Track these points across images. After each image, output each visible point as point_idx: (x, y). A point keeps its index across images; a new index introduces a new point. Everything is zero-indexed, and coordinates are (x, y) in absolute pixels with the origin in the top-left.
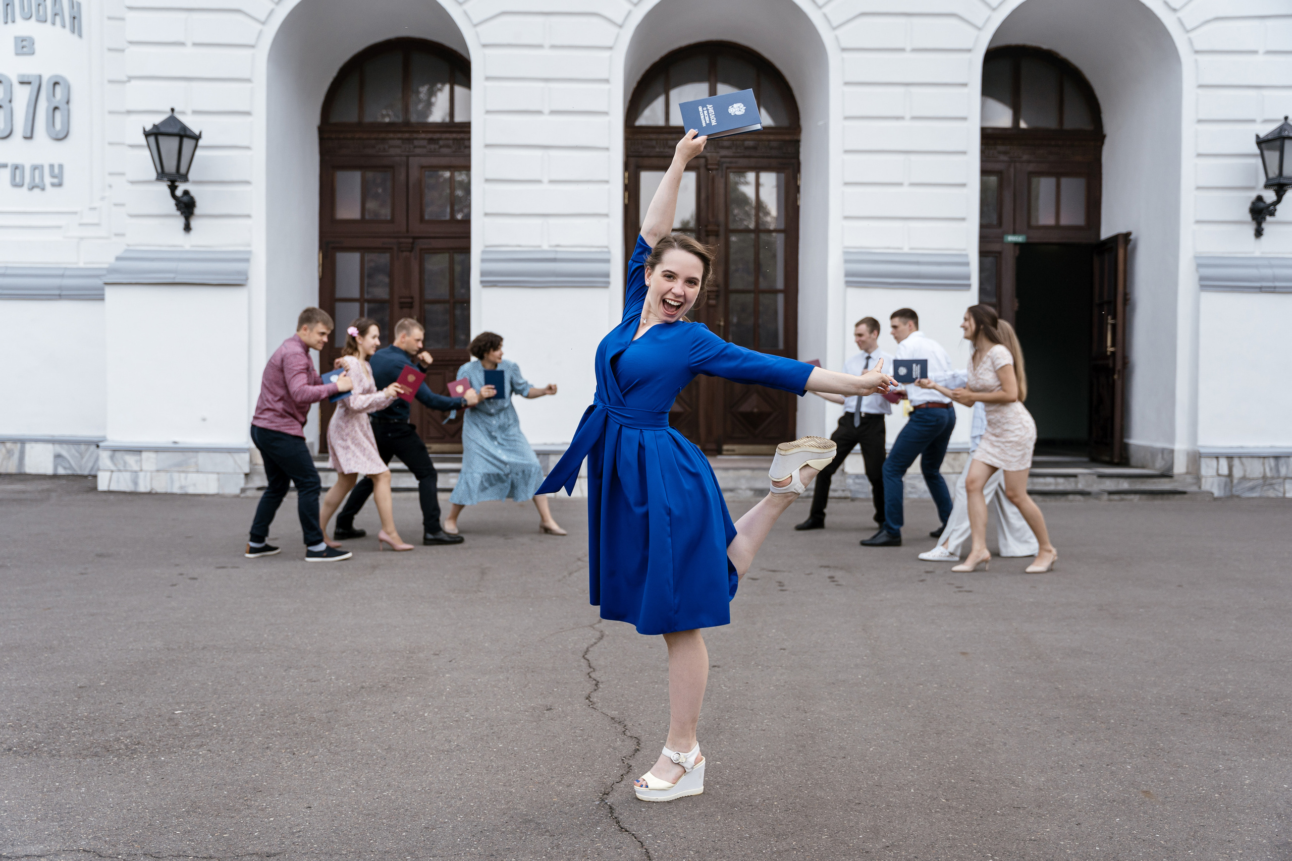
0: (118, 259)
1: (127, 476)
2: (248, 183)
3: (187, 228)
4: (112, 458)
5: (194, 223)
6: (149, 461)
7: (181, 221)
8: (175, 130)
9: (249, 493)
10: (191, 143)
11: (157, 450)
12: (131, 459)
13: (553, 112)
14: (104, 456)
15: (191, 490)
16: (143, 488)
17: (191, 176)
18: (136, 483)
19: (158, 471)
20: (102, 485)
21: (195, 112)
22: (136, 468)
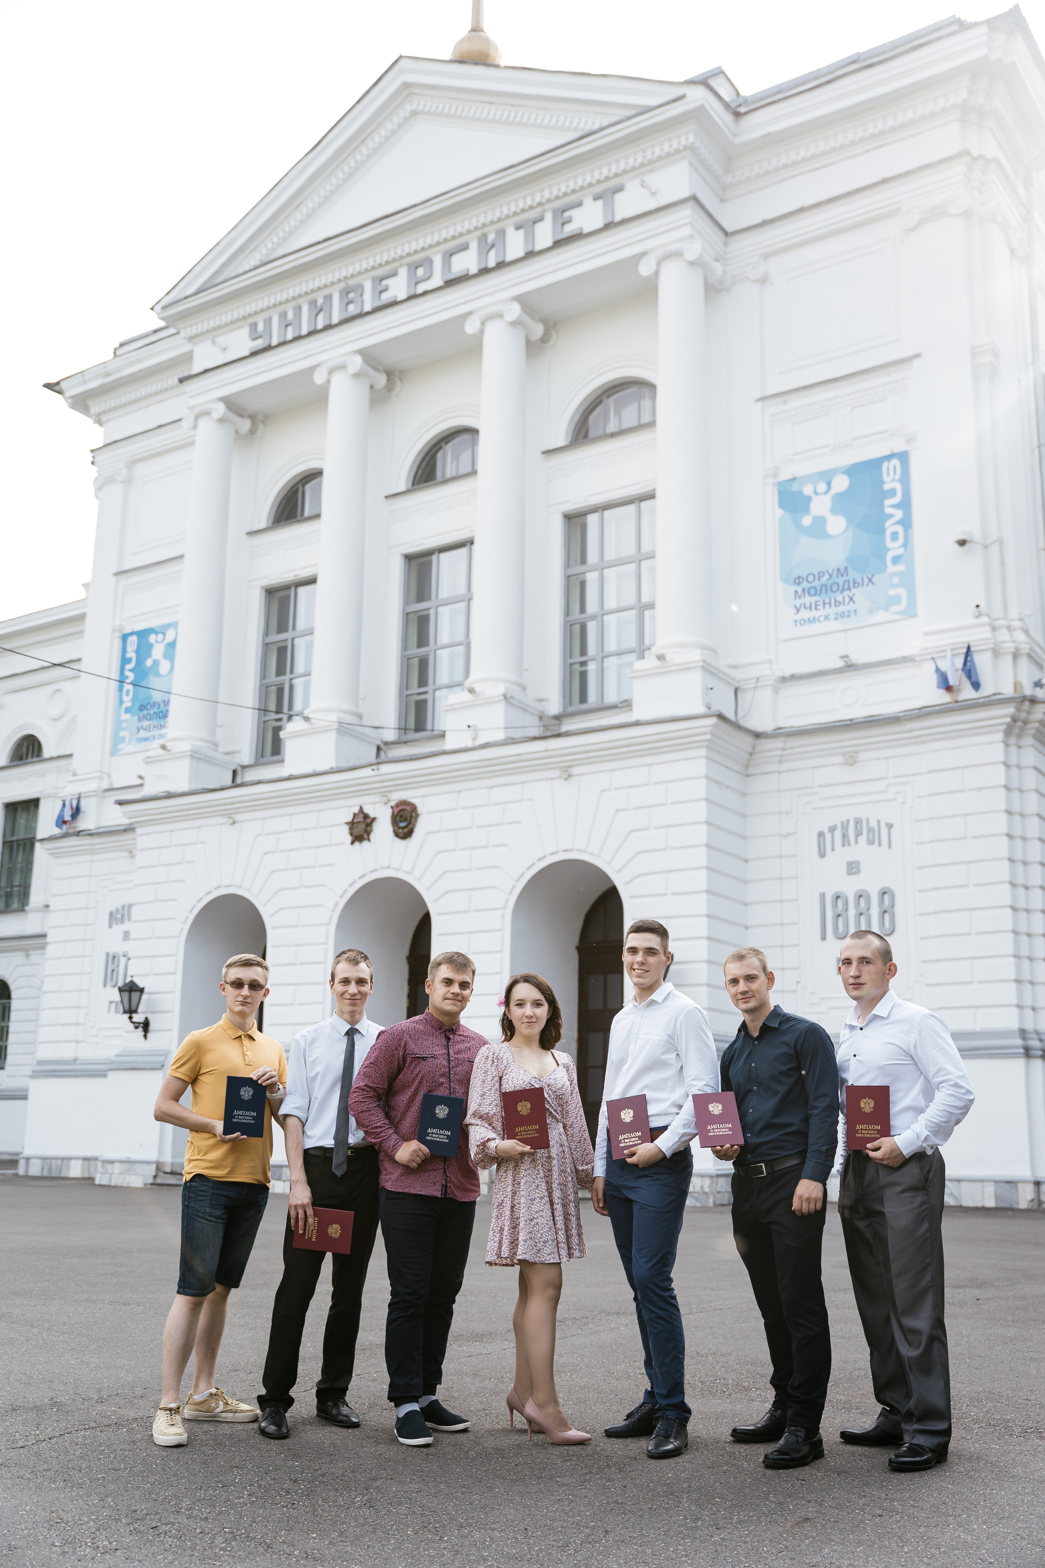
0: (117, 1056)
1: (106, 1176)
2: (171, 1011)
3: (145, 1036)
4: (103, 1166)
5: (149, 1035)
6: (117, 1167)
7: (143, 1033)
8: (127, 988)
9: (148, 1186)
10: (138, 994)
11: (121, 1162)
12: (109, 1167)
13: (301, 964)
14: (99, 1164)
15: (132, 1185)
16: (113, 1184)
17: (140, 1010)
18: (110, 1180)
19: (120, 1173)
20: (97, 1182)
21: (155, 974)
22: (110, 1171)
